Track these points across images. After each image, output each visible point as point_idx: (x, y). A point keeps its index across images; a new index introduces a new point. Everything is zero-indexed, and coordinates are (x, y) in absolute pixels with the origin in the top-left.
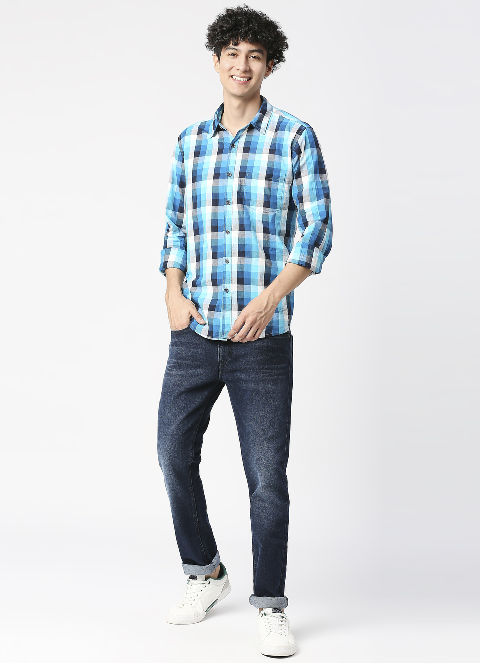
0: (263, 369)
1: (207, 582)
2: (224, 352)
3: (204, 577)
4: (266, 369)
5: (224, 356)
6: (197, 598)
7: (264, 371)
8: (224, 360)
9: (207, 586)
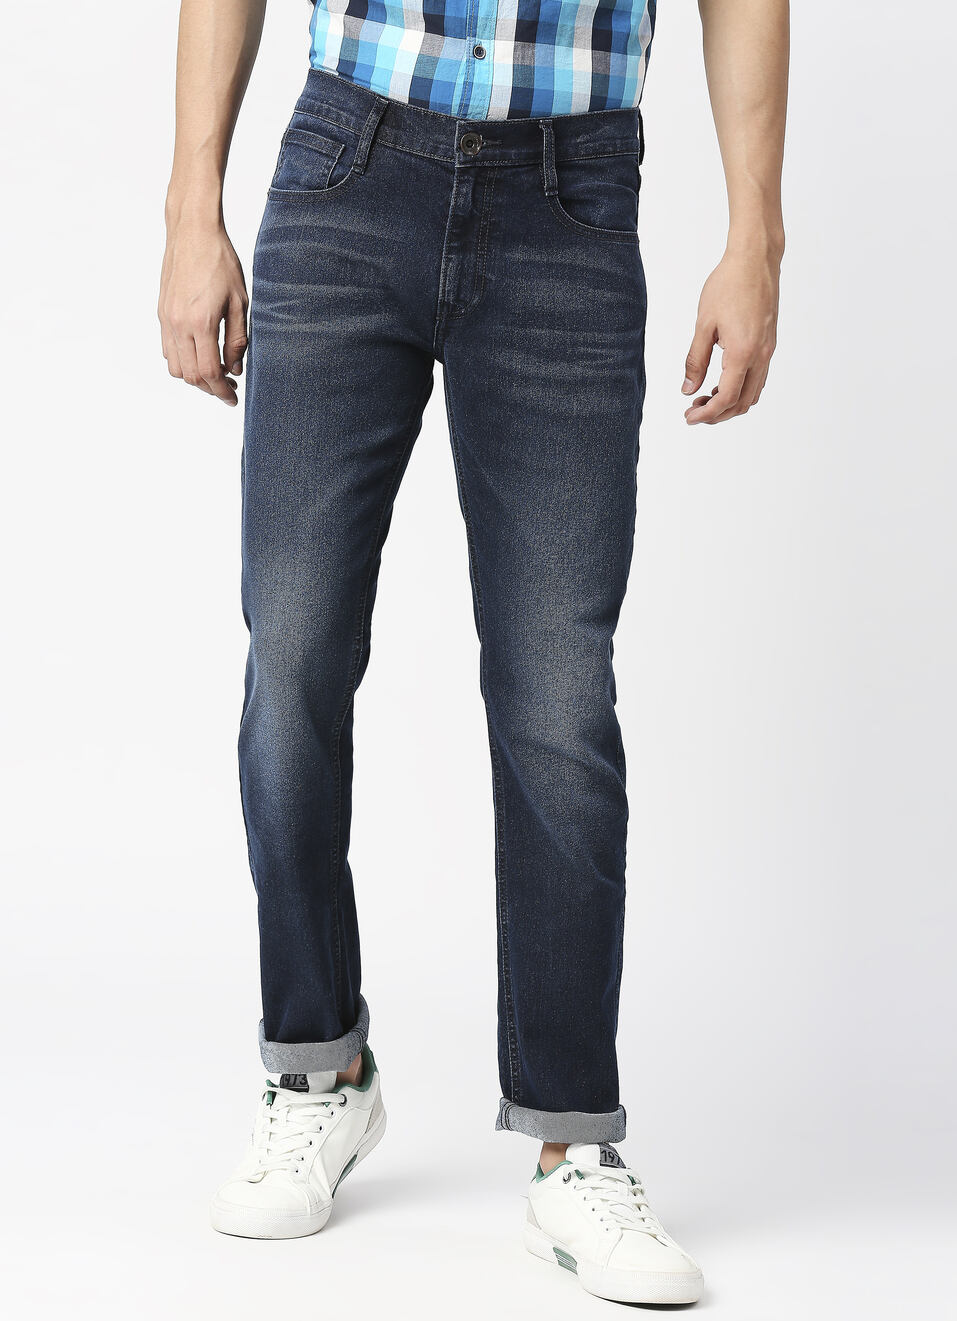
0: (585, 344)
1: (335, 1098)
2: (461, 273)
3: (331, 1077)
4: (595, 345)
5: (459, 290)
6: (309, 1153)
7: (589, 350)
8: (457, 299)
9: (337, 1110)
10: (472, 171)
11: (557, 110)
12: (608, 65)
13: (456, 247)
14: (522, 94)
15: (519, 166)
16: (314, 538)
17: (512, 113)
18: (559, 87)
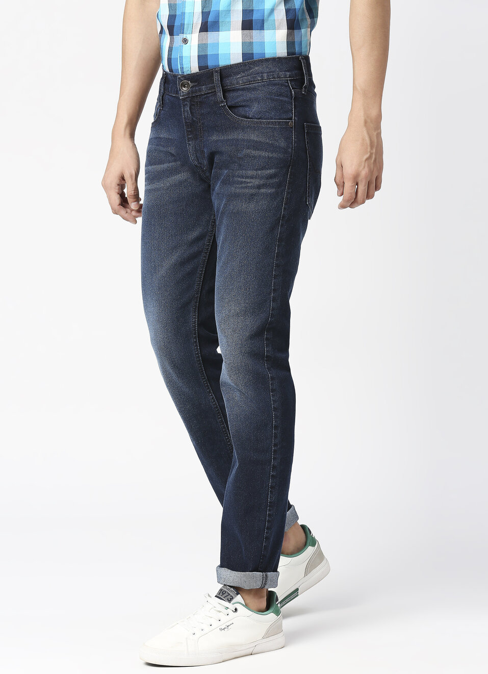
10: (188, 99)
11: (222, 63)
12: (251, 37)
13: (191, 138)
14: (202, 58)
15: (208, 93)
16: (160, 288)
17: (200, 68)
18: (221, 52)
